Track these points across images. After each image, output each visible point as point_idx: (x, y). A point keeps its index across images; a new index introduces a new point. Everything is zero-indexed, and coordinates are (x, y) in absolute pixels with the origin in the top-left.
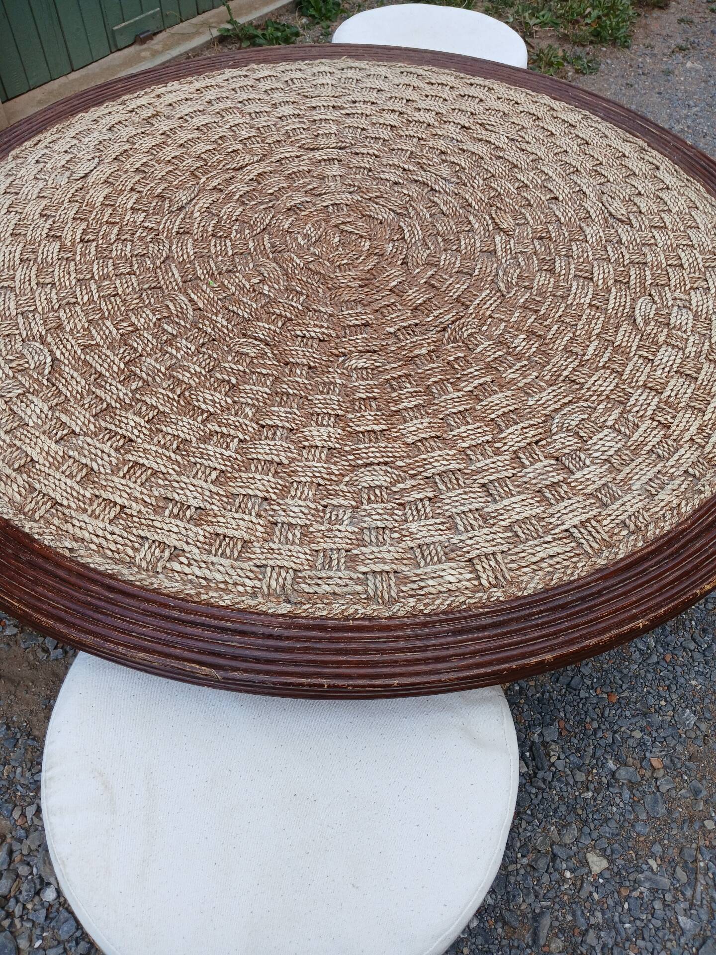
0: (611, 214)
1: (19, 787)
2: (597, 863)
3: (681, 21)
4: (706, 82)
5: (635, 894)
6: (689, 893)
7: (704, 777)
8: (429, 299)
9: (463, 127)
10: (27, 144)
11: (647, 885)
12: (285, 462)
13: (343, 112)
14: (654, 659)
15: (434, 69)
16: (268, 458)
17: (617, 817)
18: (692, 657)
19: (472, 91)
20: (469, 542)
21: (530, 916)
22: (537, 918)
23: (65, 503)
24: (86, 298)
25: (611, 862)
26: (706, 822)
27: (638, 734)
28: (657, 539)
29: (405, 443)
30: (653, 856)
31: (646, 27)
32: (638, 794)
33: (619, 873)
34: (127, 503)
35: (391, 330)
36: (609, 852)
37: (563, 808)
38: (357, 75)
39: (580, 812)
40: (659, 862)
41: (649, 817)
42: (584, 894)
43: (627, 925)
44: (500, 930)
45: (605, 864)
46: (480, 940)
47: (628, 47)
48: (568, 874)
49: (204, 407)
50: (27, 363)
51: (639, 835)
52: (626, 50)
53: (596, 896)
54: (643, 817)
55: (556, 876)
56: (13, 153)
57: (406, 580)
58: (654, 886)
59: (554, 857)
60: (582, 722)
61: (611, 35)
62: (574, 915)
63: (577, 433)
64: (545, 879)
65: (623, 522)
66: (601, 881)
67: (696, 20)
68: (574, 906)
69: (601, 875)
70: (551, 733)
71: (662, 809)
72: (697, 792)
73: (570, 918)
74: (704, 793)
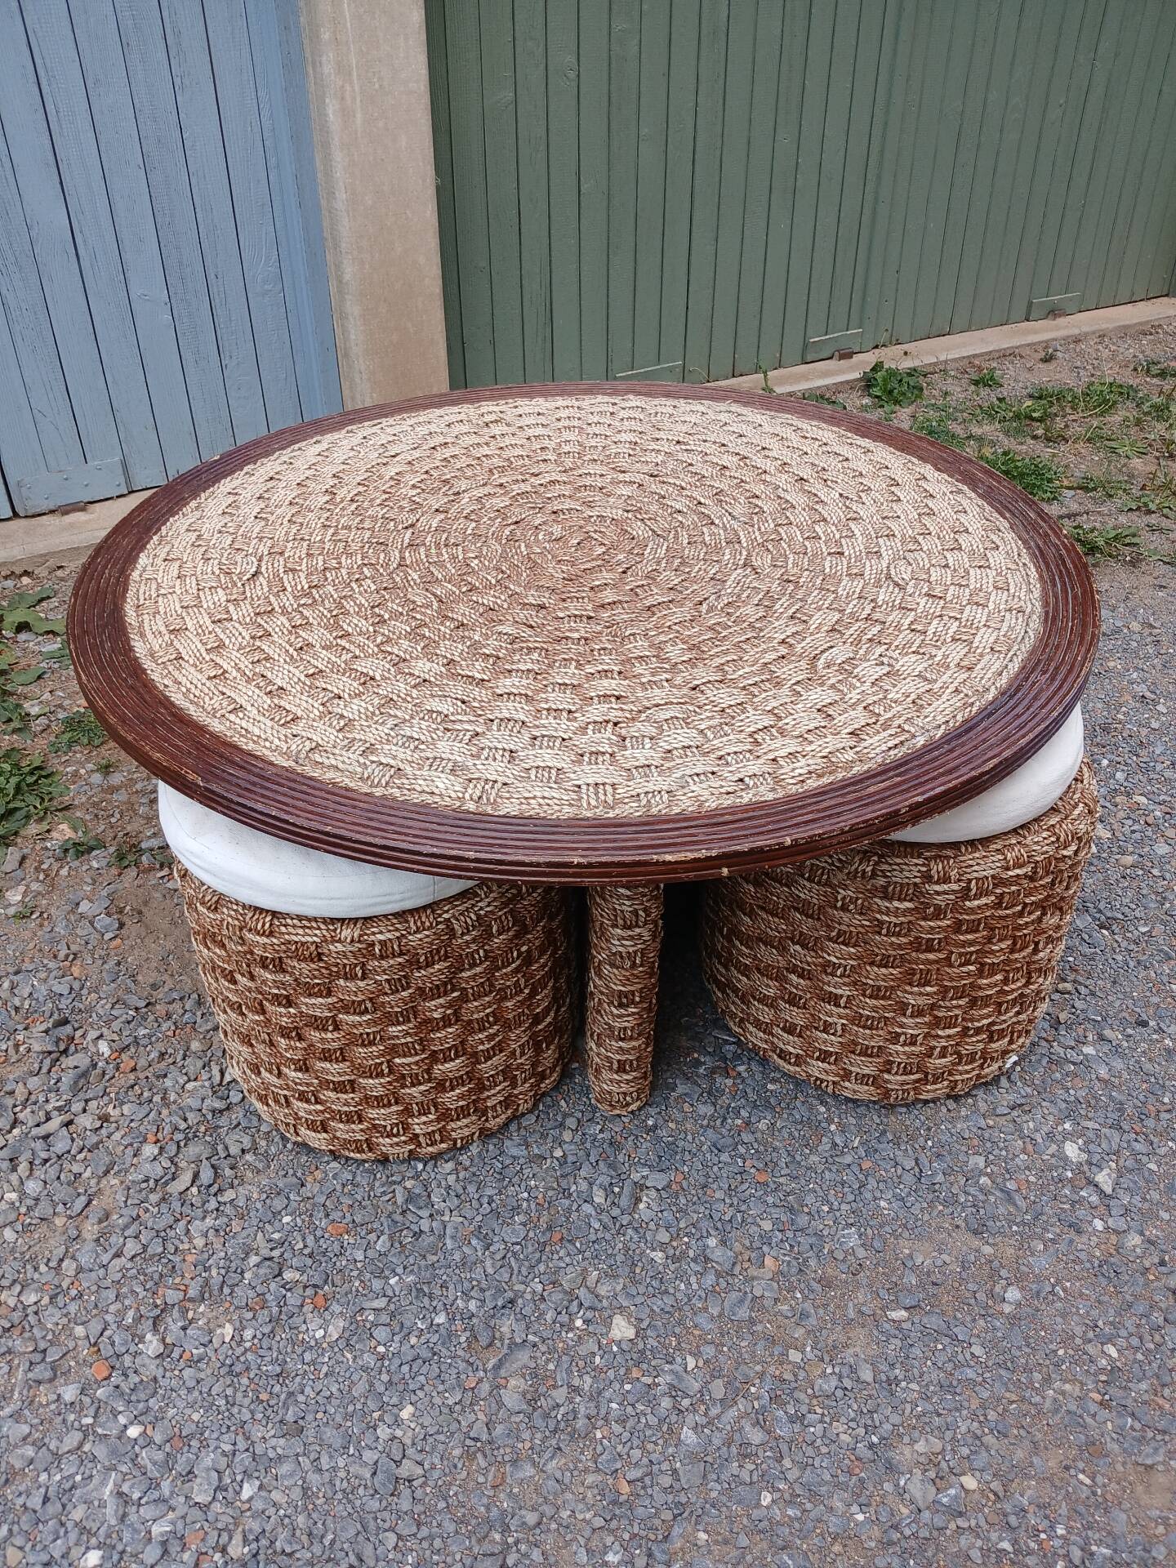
1: (94, 1015)
2: (622, 1330)
5: (647, 1380)
6: (714, 1412)
7: (825, 1306)
8: (620, 602)
9: (800, 478)
10: (366, 424)
11: (669, 1378)
12: (378, 677)
13: (684, 447)
14: (848, 1159)
16: (365, 671)
17: (680, 1296)
18: (899, 1177)
19: (844, 450)
21: (507, 1342)
22: (515, 1346)
24: (318, 538)
25: (641, 1336)
26: (791, 1351)
27: (767, 1225)
28: (658, 816)
30: (696, 1355)
32: (723, 1284)
33: (642, 1352)
34: (230, 670)
35: (561, 615)
36: (644, 1325)
37: (620, 1258)
38: (730, 419)
39: (638, 1271)
40: (701, 1364)
41: (721, 1314)
42: (583, 1350)
43: (614, 1405)
44: (464, 1339)
45: (631, 1333)
48: (579, 1323)
49: (345, 627)
51: (695, 1326)
53: (598, 1359)
55: (564, 1318)
56: (350, 428)
58: (675, 1383)
59: (576, 1299)
60: (706, 1187)
62: (558, 1366)
64: (550, 1315)
66: (615, 1349)
69: (619, 1343)
70: (659, 1180)
71: (743, 1313)
72: (804, 1315)
73: (551, 1366)
74: (813, 1321)
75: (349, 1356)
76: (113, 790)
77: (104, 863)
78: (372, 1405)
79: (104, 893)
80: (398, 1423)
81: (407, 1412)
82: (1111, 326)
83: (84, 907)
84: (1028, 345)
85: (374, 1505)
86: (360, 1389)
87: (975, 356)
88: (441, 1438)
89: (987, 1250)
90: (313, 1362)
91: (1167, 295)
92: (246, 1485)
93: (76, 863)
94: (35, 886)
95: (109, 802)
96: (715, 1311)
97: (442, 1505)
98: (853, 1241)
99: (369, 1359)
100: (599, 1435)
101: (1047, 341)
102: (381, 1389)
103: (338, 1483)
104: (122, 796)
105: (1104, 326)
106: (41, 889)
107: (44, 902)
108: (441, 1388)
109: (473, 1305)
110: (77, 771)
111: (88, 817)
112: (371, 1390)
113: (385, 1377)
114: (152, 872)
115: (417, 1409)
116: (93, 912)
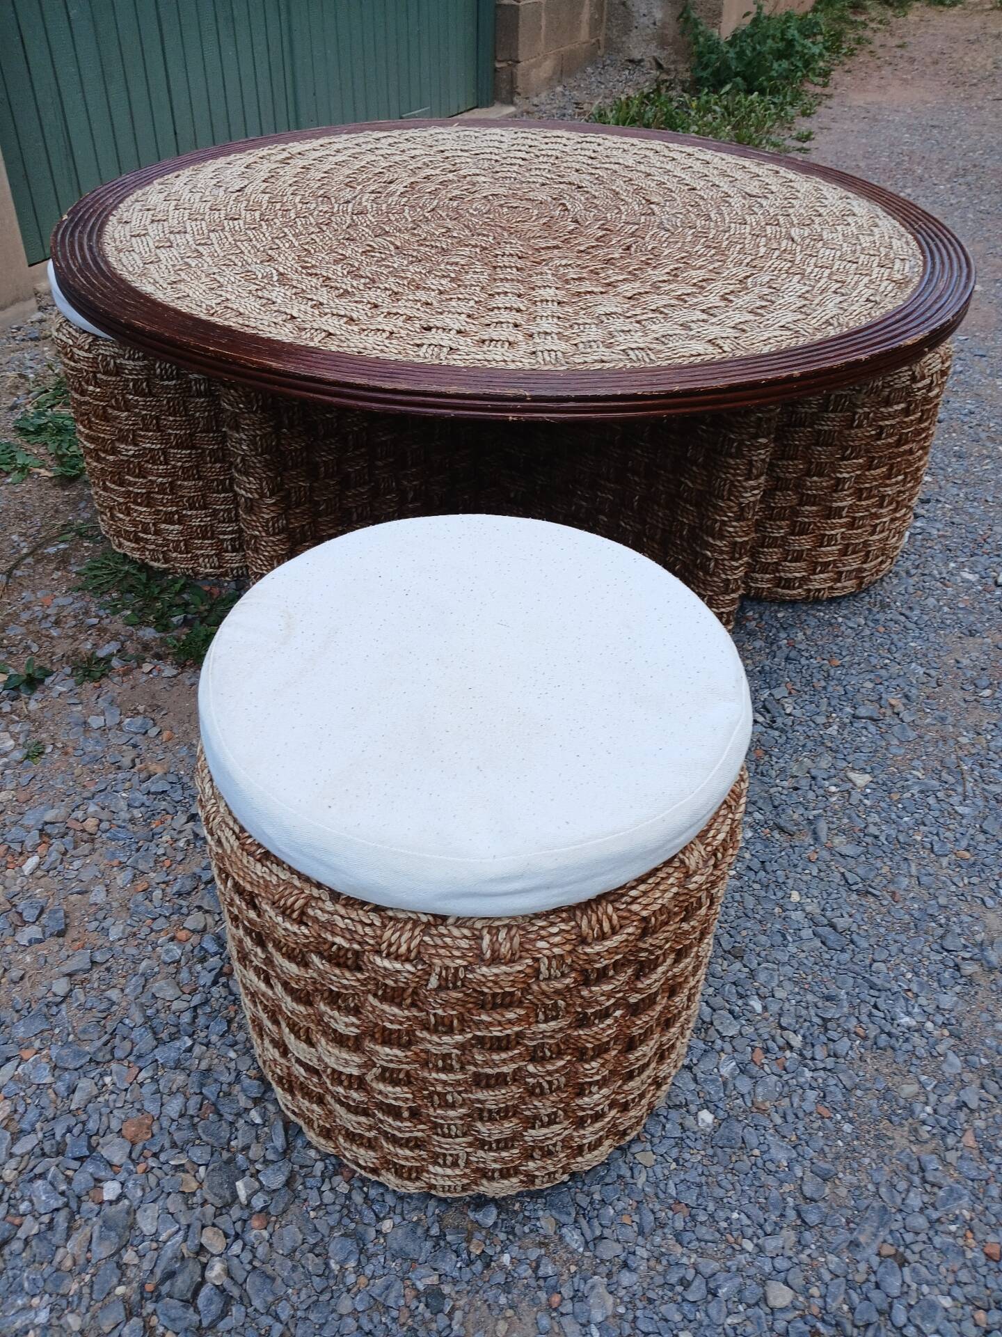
0: (747, 194)
2: (861, 779)
5: (908, 795)
6: (960, 789)
9: (589, 157)
10: (168, 176)
11: (916, 788)
14: (867, 632)
15: (545, 130)
17: (868, 744)
18: (905, 627)
19: (589, 140)
21: (804, 822)
22: (812, 822)
25: (874, 777)
26: (959, 739)
27: (869, 685)
28: (857, 328)
30: (915, 768)
32: (884, 726)
33: (884, 784)
36: (869, 770)
37: (810, 744)
38: (476, 134)
39: (830, 745)
40: (923, 772)
41: (900, 741)
42: (854, 802)
43: (906, 819)
44: (777, 836)
45: (868, 778)
46: (759, 847)
48: (833, 789)
51: (894, 756)
53: (867, 802)
55: (821, 792)
58: (923, 788)
59: (814, 778)
60: (809, 683)
62: (849, 818)
64: (811, 795)
66: (868, 790)
68: (847, 811)
69: (866, 787)
70: (779, 693)
71: (912, 735)
72: (943, 719)
73: (846, 821)
74: (950, 719)
77: (71, 682)
78: (769, 906)
79: (102, 704)
80: (799, 906)
81: (795, 896)
83: (96, 722)
85: (846, 957)
86: (750, 902)
88: (834, 896)
89: (989, 640)
91: (477, 107)
92: (752, 1003)
93: (38, 695)
94: (16, 728)
95: (9, 638)
96: (896, 742)
97: (882, 930)
98: (921, 671)
100: (919, 838)
102: (763, 893)
103: (806, 962)
104: (15, 631)
106: (26, 727)
108: (799, 870)
109: (757, 816)
112: (758, 898)
113: (756, 886)
114: (135, 672)
115: (799, 891)
116: (112, 720)
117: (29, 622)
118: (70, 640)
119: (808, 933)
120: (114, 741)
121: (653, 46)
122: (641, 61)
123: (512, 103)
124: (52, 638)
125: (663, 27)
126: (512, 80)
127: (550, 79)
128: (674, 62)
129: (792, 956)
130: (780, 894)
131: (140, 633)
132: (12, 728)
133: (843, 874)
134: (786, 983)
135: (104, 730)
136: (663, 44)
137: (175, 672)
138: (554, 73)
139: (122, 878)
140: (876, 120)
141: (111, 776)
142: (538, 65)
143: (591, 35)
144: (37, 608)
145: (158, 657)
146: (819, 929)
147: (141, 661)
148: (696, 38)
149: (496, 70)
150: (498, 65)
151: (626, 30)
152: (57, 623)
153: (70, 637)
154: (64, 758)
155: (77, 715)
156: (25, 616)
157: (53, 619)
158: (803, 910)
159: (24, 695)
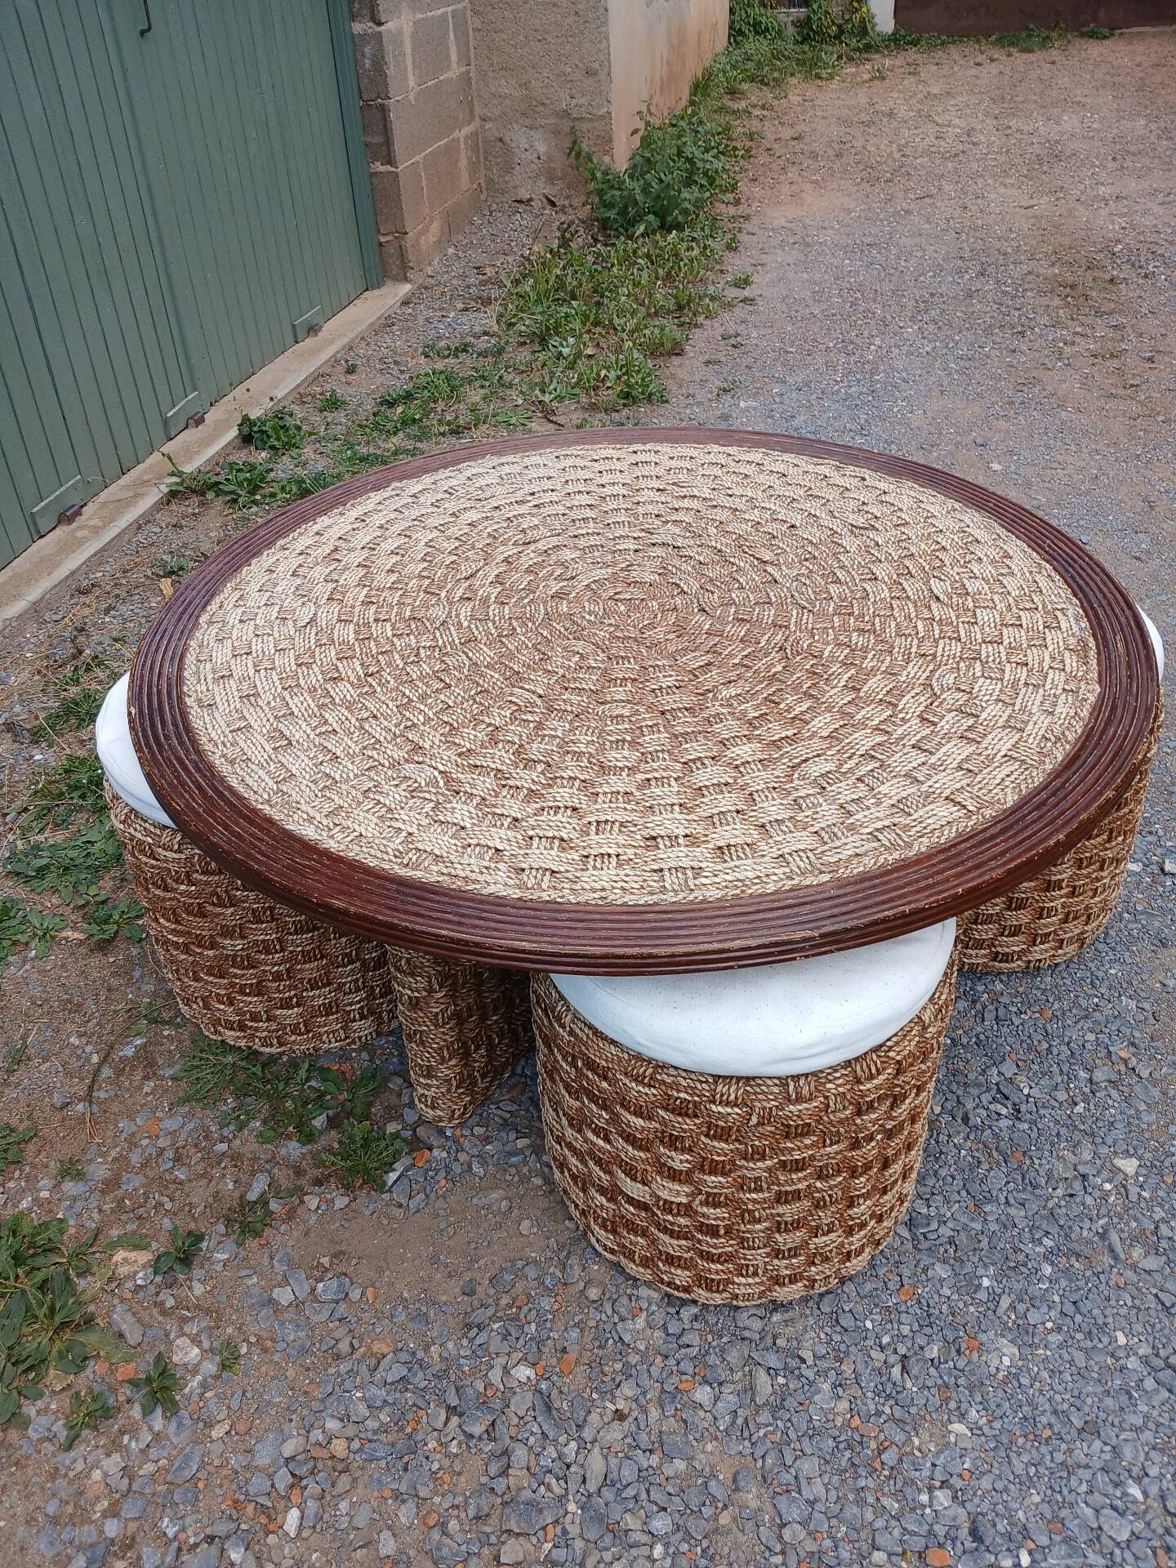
0: (852, 526)
2: (1129, 1166)
3: (708, 363)
4: (772, 417)
8: (749, 630)
9: (658, 490)
12: (731, 780)
13: (531, 504)
15: (587, 447)
17: (1119, 1117)
19: (641, 457)
20: (937, 785)
21: (1096, 1239)
22: (1103, 1236)
23: (562, 869)
25: (1140, 1158)
27: (1091, 1037)
28: (1077, 740)
29: (821, 737)
31: (673, 376)
32: (1125, 1089)
33: (1153, 1166)
35: (736, 661)
36: (1132, 1151)
37: (1063, 1131)
38: (517, 469)
39: (1082, 1127)
41: (1148, 1105)
42: (1133, 1197)
44: (1077, 1265)
45: (1135, 1162)
46: (1063, 1283)
47: (667, 402)
48: (1108, 1186)
49: (619, 764)
50: (416, 782)
51: (1149, 1125)
52: (666, 405)
53: (1145, 1194)
54: (1143, 1107)
55: (1097, 1193)
57: (907, 829)
59: (1084, 1177)
60: (1031, 1048)
61: (643, 393)
62: (1136, 1220)
63: (959, 689)
64: (1089, 1200)
65: (1043, 736)
66: (1141, 1179)
67: (723, 359)
68: (1131, 1212)
69: (1138, 1174)
70: (1009, 1069)
71: (1156, 1093)
73: (1134, 1224)
75: (1041, 1351)
76: (112, 1184)
77: (230, 1244)
78: (1100, 1358)
79: (280, 1268)
80: (1130, 1350)
81: (1121, 1338)
82: (364, 327)
83: (284, 1296)
84: (325, 363)
86: (1080, 1359)
87: (298, 386)
88: (1158, 1327)
90: (1034, 1379)
91: (367, 290)
92: (1130, 1490)
93: (197, 1273)
94: (192, 1328)
95: (130, 1196)
98: (1133, 1005)
99: (1056, 1338)
101: (334, 356)
102: (1089, 1344)
103: (1162, 1420)
104: (133, 1183)
105: (360, 329)
106: (204, 1324)
107: (229, 1330)
108: (1113, 1303)
110: (36, 1200)
111: (131, 1227)
112: (1086, 1351)
113: (1079, 1336)
114: (299, 1211)
115: (1122, 1330)
116: (303, 1291)
117: (144, 1166)
118: (204, 1182)
119: (1150, 1384)
120: (315, 1319)
121: (541, 183)
122: (531, 200)
123: (406, 279)
124: (181, 1183)
125: (550, 159)
126: (402, 254)
127: (439, 242)
128: (568, 197)
129: (1147, 1417)
130: (1106, 1340)
131: (283, 1151)
132: (187, 1329)
133: (1156, 1296)
134: (1153, 1454)
135: (297, 1304)
136: (552, 179)
137: (346, 1200)
138: (443, 234)
139: (406, 1514)
140: (808, 245)
141: (332, 1371)
142: (425, 231)
143: (472, 180)
144: (145, 1142)
145: (318, 1182)
146: (1160, 1375)
147: (299, 1192)
148: (593, 174)
149: (381, 244)
150: (382, 239)
151: (508, 169)
152: (178, 1159)
153: (202, 1176)
154: (267, 1357)
155: (256, 1291)
156: (136, 1158)
157: (170, 1154)
158: (1136, 1354)
159: (181, 1277)
